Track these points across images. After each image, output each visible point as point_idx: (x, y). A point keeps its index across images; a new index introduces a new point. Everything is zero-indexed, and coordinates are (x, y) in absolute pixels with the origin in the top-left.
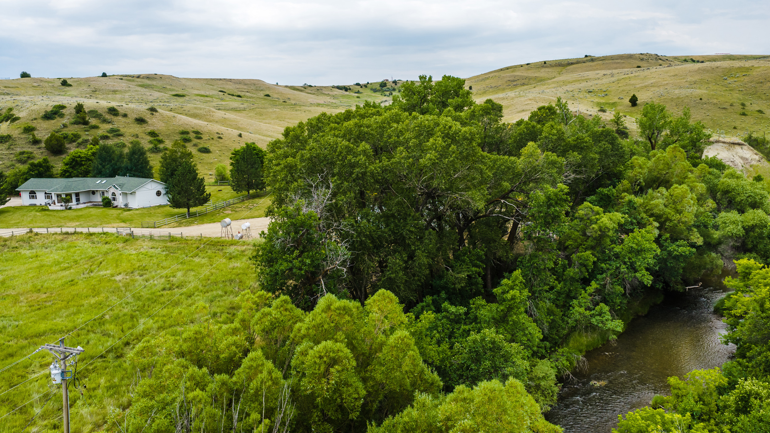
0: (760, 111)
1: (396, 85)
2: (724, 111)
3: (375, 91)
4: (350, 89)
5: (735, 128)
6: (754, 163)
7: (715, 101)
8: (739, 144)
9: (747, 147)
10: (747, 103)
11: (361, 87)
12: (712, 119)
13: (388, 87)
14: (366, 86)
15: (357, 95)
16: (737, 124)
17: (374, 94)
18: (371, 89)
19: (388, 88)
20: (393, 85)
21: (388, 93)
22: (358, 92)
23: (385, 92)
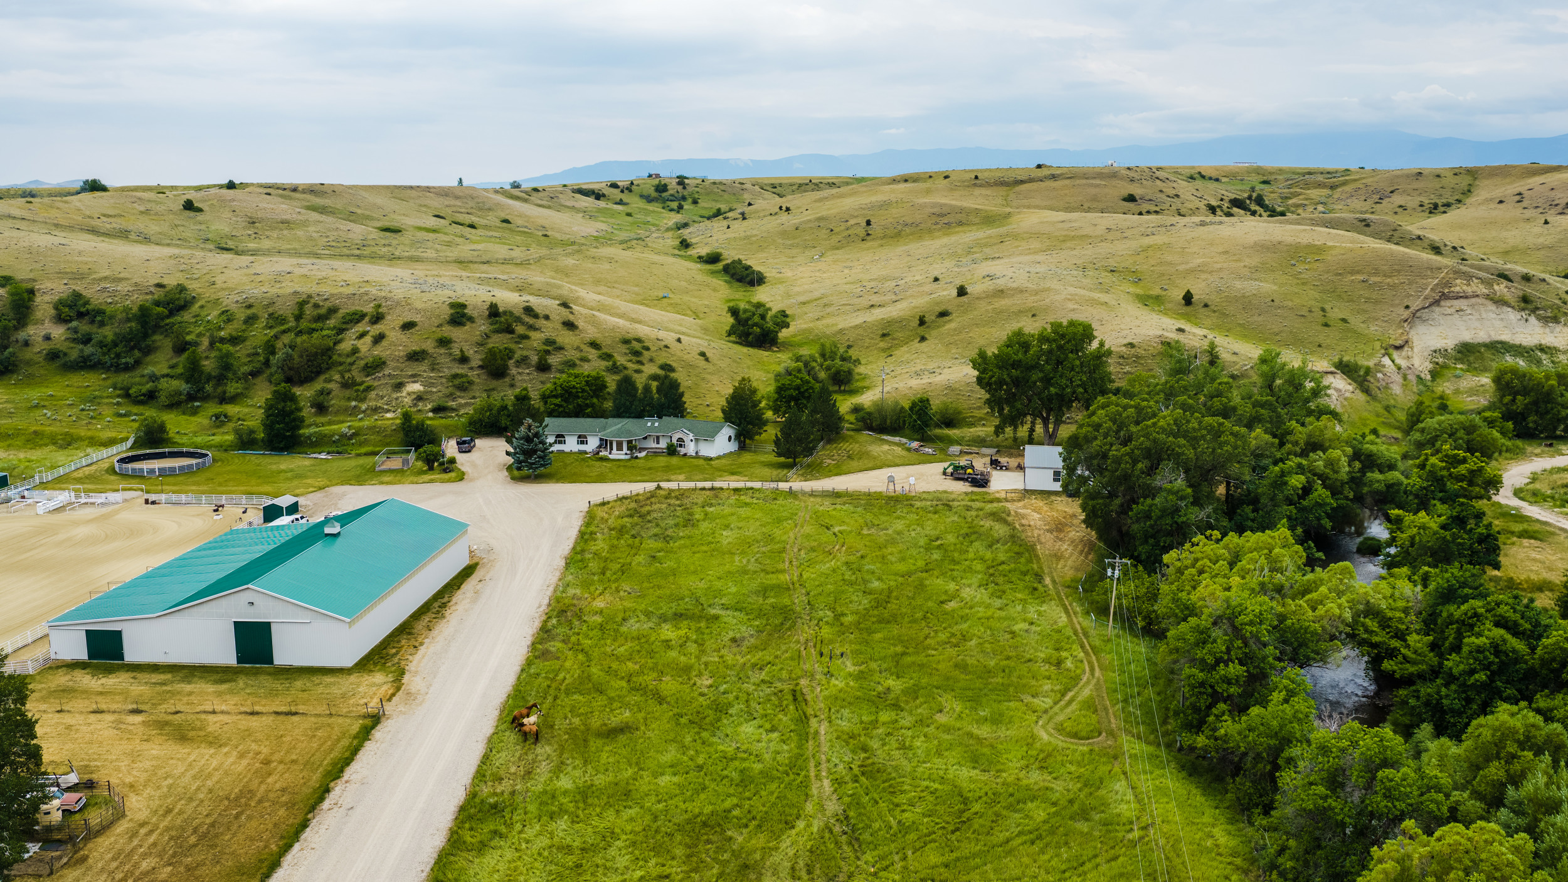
0: (1344, 320)
1: (684, 188)
2: (1303, 320)
3: (649, 199)
4: (604, 195)
5: (1320, 346)
6: (1348, 395)
7: (1290, 304)
8: (1332, 373)
9: (1339, 376)
10: (1327, 307)
11: (622, 191)
12: (1291, 332)
13: (671, 192)
14: (629, 189)
15: (620, 207)
16: (1321, 339)
17: (651, 207)
18: (642, 196)
19: (672, 195)
20: (680, 188)
21: (674, 205)
22: (621, 202)
23: (669, 203)
